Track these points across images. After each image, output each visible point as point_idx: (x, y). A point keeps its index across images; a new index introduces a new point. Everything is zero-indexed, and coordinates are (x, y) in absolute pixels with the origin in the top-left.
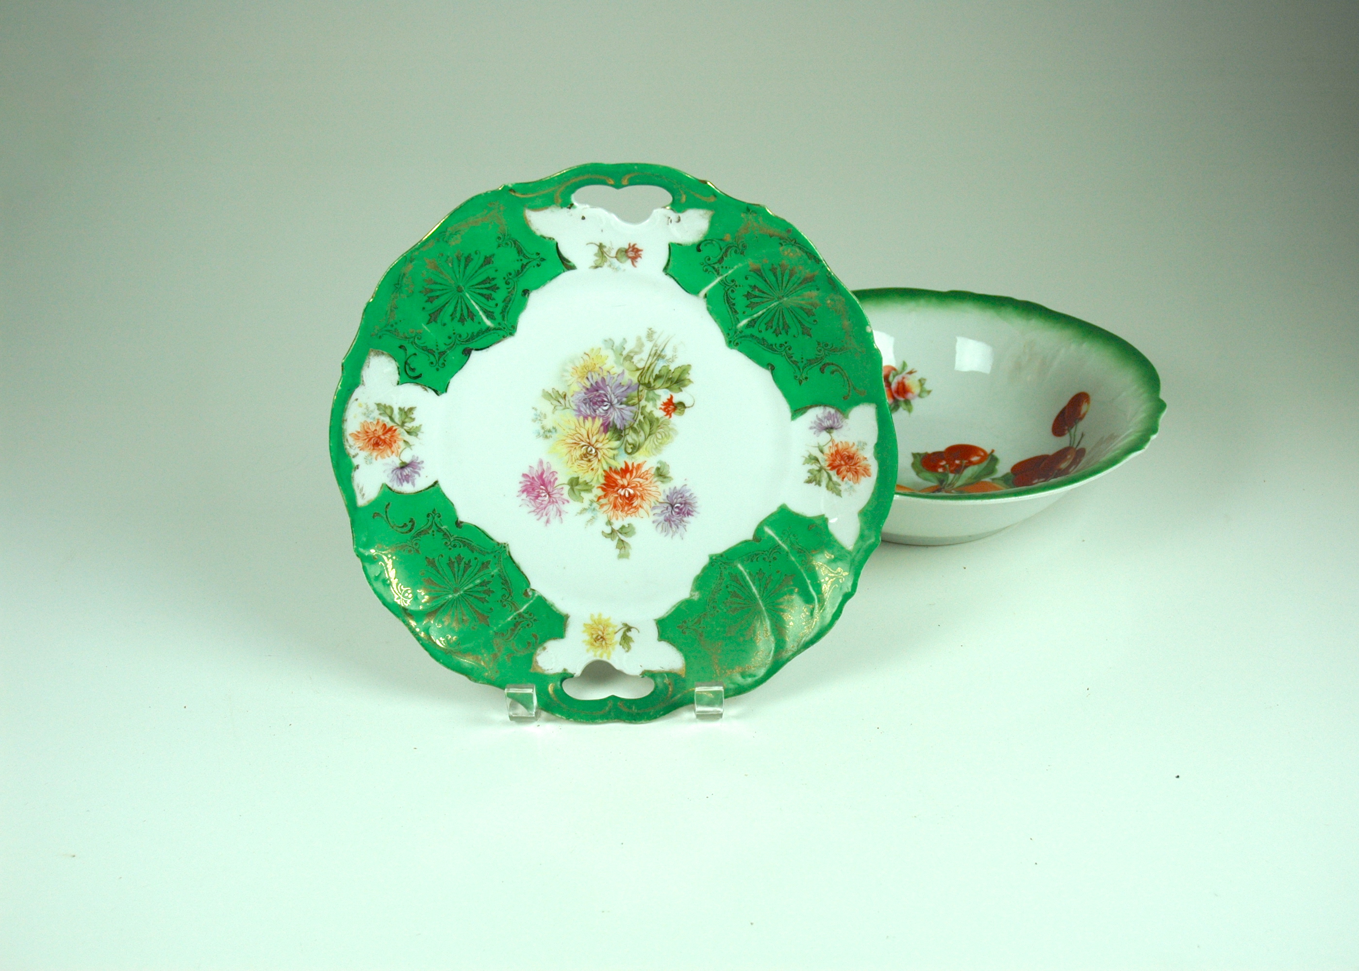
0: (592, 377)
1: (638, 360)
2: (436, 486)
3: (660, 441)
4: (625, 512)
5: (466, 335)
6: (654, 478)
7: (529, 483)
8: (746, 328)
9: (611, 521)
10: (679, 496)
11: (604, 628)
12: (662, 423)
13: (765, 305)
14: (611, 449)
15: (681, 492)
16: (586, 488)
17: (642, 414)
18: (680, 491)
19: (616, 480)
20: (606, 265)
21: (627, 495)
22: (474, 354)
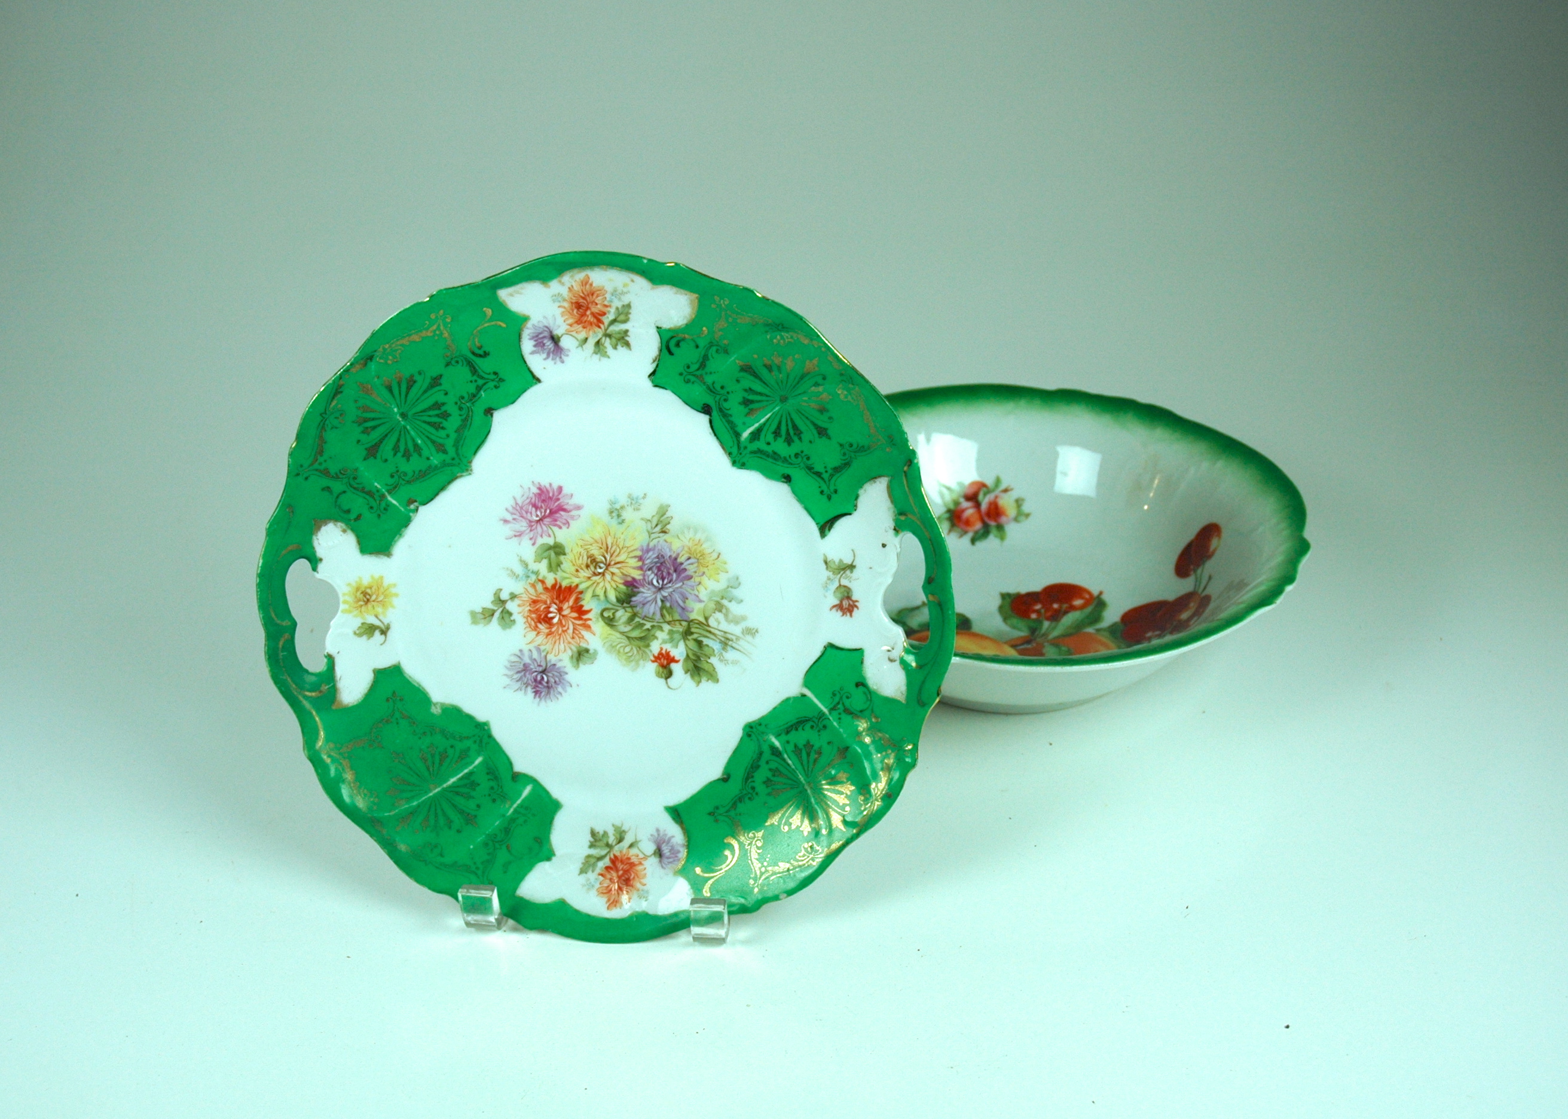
0: (692, 564)
1: (717, 619)
2: (534, 381)
3: (622, 650)
4: (529, 614)
5: (728, 408)
6: (576, 647)
7: (551, 495)
8: (769, 745)
9: (516, 599)
10: (557, 679)
11: (381, 601)
12: (644, 652)
13: (800, 768)
14: (605, 592)
15: (562, 681)
16: (554, 565)
17: (653, 627)
18: (564, 679)
19: (568, 601)
20: (830, 574)
21: (551, 615)
22: (704, 419)
